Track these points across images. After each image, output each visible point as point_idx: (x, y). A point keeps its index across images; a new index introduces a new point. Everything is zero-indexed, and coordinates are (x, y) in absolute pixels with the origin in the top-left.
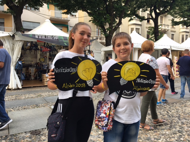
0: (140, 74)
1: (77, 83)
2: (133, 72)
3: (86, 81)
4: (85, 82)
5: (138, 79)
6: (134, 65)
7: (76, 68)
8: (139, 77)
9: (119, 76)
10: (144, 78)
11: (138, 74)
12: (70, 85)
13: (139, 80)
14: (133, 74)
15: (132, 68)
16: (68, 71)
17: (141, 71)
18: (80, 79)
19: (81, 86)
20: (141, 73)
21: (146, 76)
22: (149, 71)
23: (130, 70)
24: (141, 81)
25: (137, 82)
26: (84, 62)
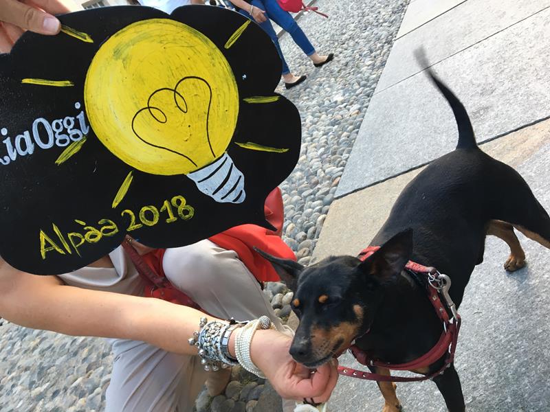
1: (123, 205)
3: (183, 176)
4: (181, 184)
7: (75, 113)
12: (84, 233)
16: (23, 146)
18: (138, 174)
19: (164, 215)
26: (117, 53)
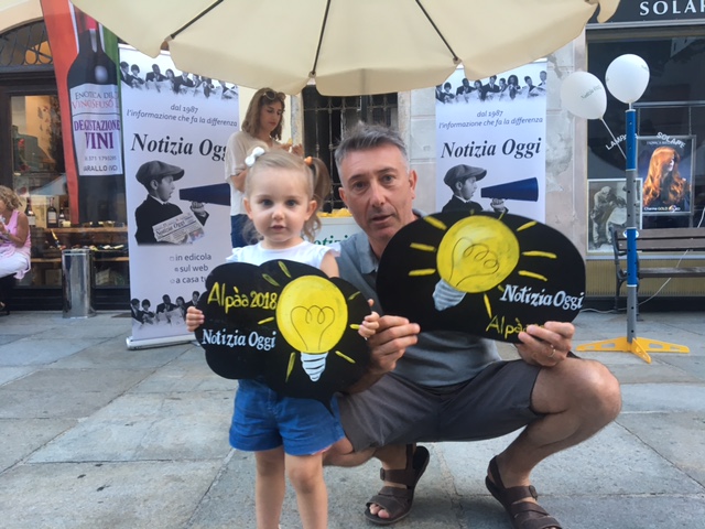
0: (519, 267)
2: (490, 256)
5: (508, 287)
6: (493, 229)
8: (513, 279)
10: (536, 286)
11: (508, 265)
13: (511, 294)
14: (489, 264)
15: (487, 239)
17: (522, 259)
20: (524, 263)
21: (541, 277)
22: (553, 256)
23: (478, 249)
24: (522, 297)
25: (503, 299)
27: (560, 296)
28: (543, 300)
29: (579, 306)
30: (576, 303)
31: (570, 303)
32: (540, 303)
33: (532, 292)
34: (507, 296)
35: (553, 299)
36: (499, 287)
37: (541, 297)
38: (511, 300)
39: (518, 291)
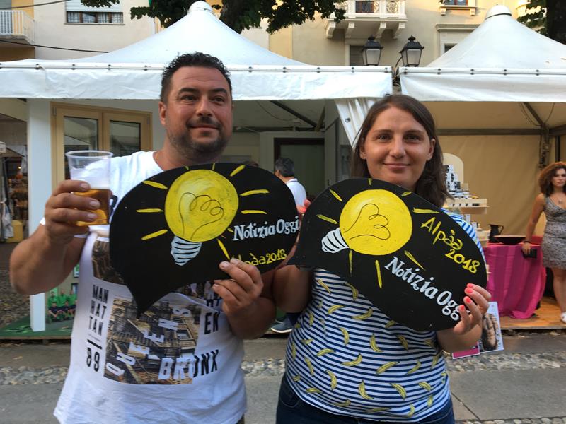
5: (237, 228)
6: (210, 179)
8: (239, 219)
9: (164, 232)
10: (259, 221)
11: (231, 207)
13: (241, 233)
14: (215, 211)
15: (207, 190)
17: (239, 197)
20: (244, 203)
21: (261, 212)
22: (265, 191)
23: (201, 200)
24: (250, 233)
25: (235, 239)
27: (281, 223)
28: (268, 231)
29: (297, 228)
30: (294, 227)
31: (289, 227)
32: (266, 235)
33: (257, 226)
34: (238, 237)
35: (275, 229)
36: (229, 230)
37: (266, 229)
38: (242, 238)
39: (246, 229)
